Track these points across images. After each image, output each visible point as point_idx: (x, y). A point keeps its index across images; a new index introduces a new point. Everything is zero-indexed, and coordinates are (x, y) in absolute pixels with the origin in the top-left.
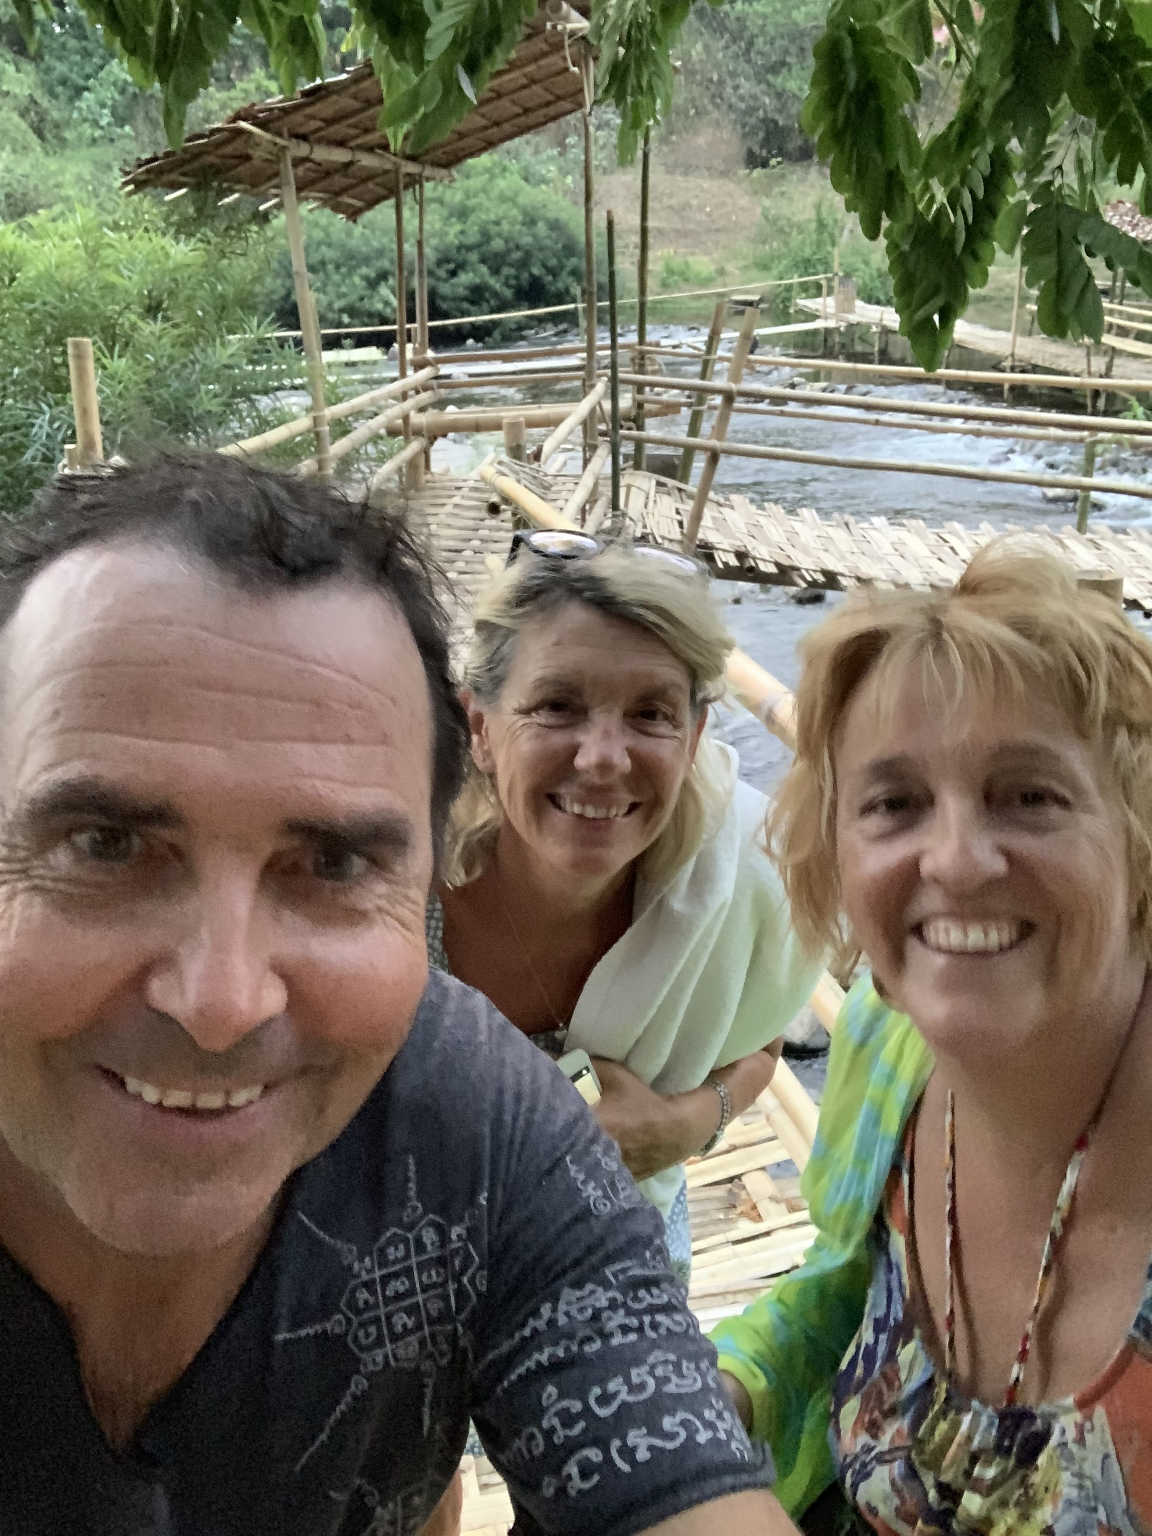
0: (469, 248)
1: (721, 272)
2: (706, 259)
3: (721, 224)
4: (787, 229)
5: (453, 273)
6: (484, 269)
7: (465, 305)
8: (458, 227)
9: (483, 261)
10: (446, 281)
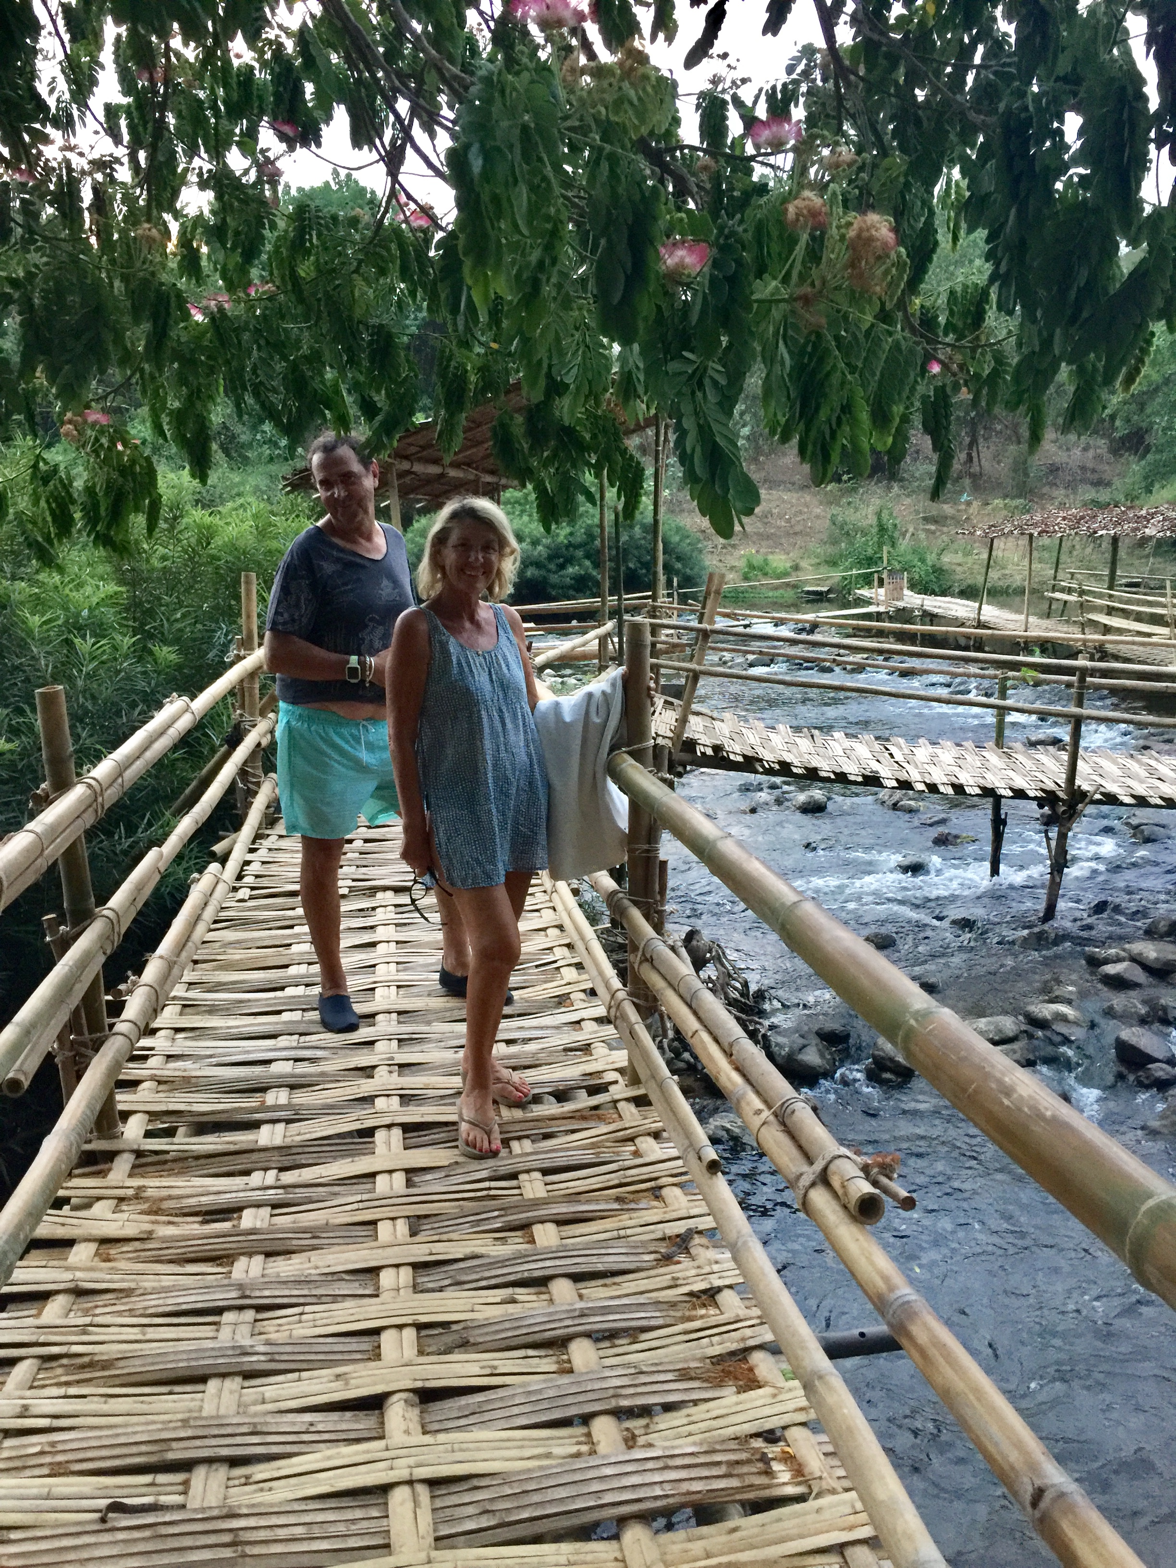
0: (577, 547)
1: (796, 568)
2: (783, 557)
3: (798, 528)
4: (852, 533)
5: (562, 567)
6: (587, 563)
7: (572, 592)
8: (568, 530)
9: (588, 556)
10: (555, 573)
